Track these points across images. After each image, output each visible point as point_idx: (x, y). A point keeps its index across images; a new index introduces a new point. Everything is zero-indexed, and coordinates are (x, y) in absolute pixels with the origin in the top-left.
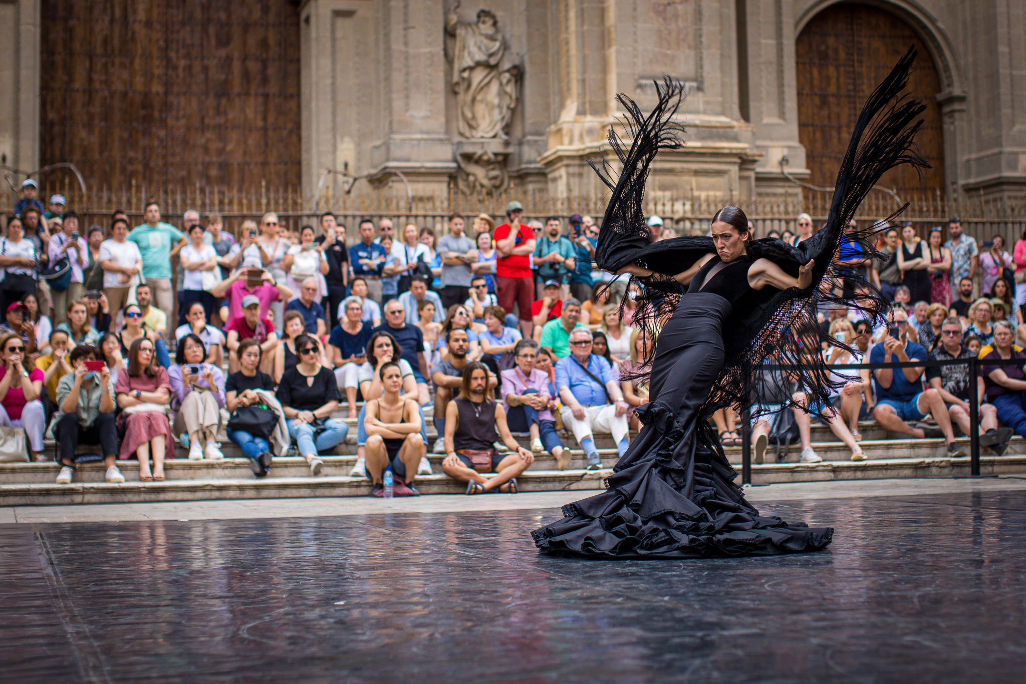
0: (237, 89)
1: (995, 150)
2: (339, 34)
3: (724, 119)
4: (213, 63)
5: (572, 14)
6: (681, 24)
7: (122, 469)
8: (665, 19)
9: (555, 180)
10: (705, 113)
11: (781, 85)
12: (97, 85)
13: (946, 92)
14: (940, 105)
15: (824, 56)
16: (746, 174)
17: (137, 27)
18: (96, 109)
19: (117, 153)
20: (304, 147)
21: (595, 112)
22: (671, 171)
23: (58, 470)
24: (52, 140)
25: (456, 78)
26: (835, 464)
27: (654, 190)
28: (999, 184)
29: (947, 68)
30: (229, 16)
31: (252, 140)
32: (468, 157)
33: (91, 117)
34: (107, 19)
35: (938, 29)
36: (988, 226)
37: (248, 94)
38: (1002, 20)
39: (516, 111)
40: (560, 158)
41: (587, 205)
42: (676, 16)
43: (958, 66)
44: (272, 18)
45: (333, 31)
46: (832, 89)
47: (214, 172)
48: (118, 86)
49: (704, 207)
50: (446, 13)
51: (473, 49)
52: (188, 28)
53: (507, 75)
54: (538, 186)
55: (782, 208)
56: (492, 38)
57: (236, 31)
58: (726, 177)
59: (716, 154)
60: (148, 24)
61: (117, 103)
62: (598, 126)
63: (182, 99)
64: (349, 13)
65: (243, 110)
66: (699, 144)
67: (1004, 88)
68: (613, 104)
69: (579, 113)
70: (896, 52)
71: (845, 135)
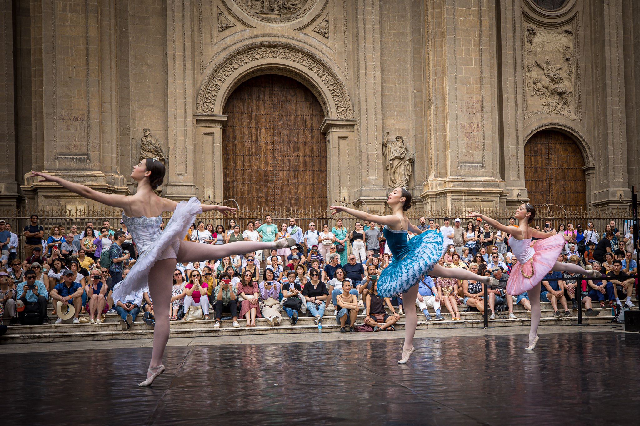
0: (302, 169)
1: (607, 189)
2: (341, 146)
3: (493, 179)
4: (292, 158)
5: (433, 137)
6: (476, 140)
7: (239, 322)
8: (470, 139)
9: (426, 204)
10: (486, 176)
11: (518, 164)
12: (246, 168)
13: (587, 165)
14: (584, 171)
15: (536, 152)
16: (503, 200)
17: (262, 144)
18: (246, 177)
19: (255, 194)
20: (328, 191)
21: (441, 177)
22: (472, 200)
23: (214, 323)
24: (229, 189)
25: (387, 163)
26: (523, 319)
27: (465, 207)
28: (608, 203)
29: (587, 156)
30: (298, 139)
31: (308, 189)
33: (244, 180)
34: (250, 141)
35: (583, 140)
36: (602, 220)
37: (306, 170)
38: (610, 136)
39: (411, 176)
40: (428, 195)
41: (438, 214)
42: (474, 138)
43: (592, 155)
44: (315, 140)
45: (339, 146)
46: (540, 165)
47: (293, 202)
48: (255, 168)
50: (383, 138)
51: (394, 152)
52: (282, 145)
53: (408, 162)
54: (420, 206)
56: (401, 147)
57: (301, 145)
58: (494, 202)
59: (490, 193)
60: (266, 143)
61: (254, 174)
62: (443, 182)
63: (280, 173)
64: (345, 138)
65: (304, 177)
66: (483, 189)
67: (611, 164)
68: (449, 173)
69: (435, 177)
70: (566, 150)
71: (545, 184)
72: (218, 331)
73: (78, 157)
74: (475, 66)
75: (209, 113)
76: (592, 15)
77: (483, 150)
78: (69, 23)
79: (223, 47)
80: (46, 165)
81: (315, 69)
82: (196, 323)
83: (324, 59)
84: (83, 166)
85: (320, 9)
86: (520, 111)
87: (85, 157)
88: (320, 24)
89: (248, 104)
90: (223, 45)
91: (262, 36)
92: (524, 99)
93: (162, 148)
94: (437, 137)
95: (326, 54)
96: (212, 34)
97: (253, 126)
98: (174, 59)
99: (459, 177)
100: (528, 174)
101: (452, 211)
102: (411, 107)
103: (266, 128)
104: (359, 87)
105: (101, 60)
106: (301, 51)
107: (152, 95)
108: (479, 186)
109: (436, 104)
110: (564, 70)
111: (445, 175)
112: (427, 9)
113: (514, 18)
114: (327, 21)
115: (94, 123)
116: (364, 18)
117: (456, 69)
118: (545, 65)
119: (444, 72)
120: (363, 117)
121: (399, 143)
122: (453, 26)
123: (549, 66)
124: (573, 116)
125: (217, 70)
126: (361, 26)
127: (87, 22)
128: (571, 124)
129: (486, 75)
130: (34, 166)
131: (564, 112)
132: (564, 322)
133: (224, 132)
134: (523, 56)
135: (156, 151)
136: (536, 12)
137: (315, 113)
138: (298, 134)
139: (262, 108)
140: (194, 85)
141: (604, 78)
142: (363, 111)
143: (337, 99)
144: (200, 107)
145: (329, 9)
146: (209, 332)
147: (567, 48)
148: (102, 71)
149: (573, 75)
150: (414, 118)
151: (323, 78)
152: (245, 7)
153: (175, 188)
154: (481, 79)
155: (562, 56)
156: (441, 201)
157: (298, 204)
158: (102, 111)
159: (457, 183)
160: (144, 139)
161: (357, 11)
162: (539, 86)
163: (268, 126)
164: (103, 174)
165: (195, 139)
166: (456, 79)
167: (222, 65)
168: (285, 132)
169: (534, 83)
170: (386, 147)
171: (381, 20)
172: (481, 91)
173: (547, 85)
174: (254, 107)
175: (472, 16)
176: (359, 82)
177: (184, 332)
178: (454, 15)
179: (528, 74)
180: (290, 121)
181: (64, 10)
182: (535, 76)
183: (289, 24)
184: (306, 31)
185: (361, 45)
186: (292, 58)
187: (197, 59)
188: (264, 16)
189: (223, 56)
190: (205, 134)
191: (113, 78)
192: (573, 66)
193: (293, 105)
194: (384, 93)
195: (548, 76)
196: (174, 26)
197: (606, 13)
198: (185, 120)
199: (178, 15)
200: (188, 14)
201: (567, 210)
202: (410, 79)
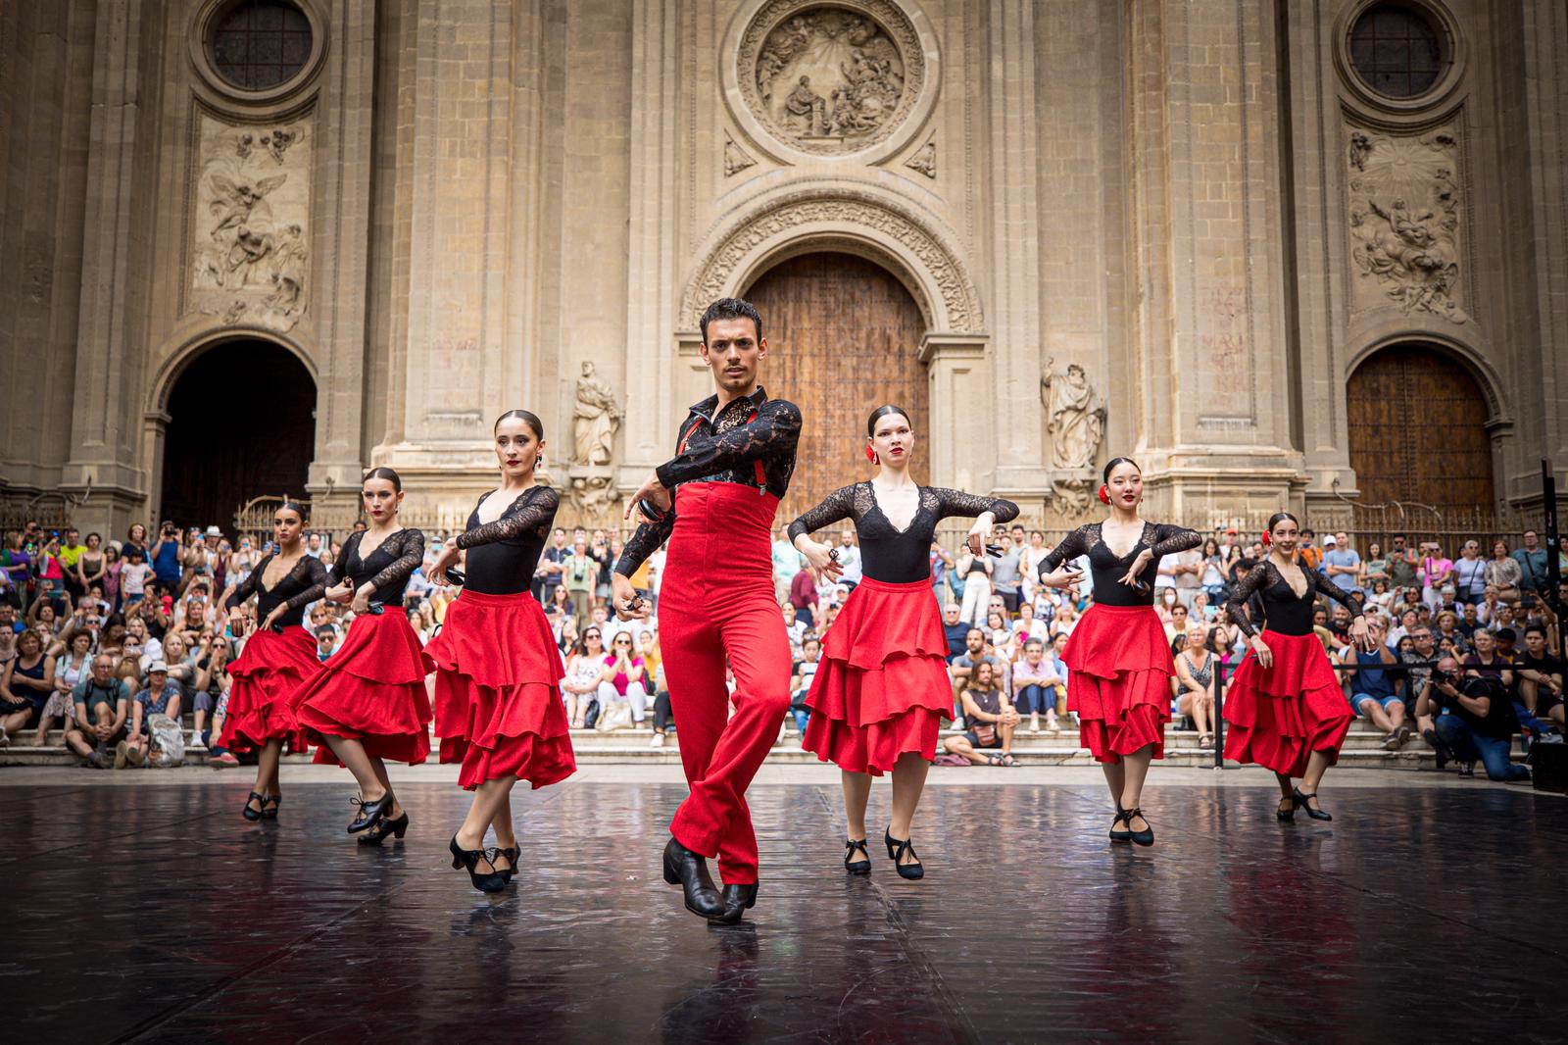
2: (957, 388)
3: (1274, 449)
4: (861, 412)
5: (1143, 366)
6: (1236, 370)
8: (1222, 367)
10: (1258, 444)
11: (1333, 419)
13: (1494, 419)
14: (1488, 432)
15: (1376, 392)
16: (1296, 494)
21: (1163, 446)
22: (1227, 493)
23: (652, 736)
25: (1051, 420)
27: (1213, 509)
29: (1494, 399)
30: (874, 376)
32: (1061, 484)
35: (1485, 364)
38: (1547, 355)
39: (1100, 444)
42: (1232, 365)
43: (1505, 397)
44: (907, 376)
45: (953, 386)
46: (1384, 420)
49: (1257, 522)
50: (1042, 368)
52: (842, 386)
53: (1093, 417)
55: (1328, 523)
56: (1080, 387)
57: (879, 386)
58: (1278, 497)
59: (1268, 479)
60: (812, 383)
62: (1165, 457)
63: (838, 441)
64: (965, 371)
66: (1252, 470)
67: (1550, 415)
68: (1178, 438)
69: (1149, 447)
70: (1445, 387)
71: (1396, 459)
72: (657, 754)
73: (463, 416)
74: (1233, 219)
76: (1500, 102)
77: (1252, 388)
78: (458, 176)
79: (734, 205)
80: (408, 432)
81: (906, 239)
82: (618, 736)
83: (925, 218)
84: (470, 432)
85: (918, 122)
86: (1337, 307)
87: (475, 416)
88: (918, 152)
89: (779, 310)
90: (732, 200)
91: (805, 180)
92: (1347, 282)
93: (616, 399)
94: (1152, 365)
95: (930, 208)
96: (713, 182)
97: (788, 350)
98: (642, 231)
99: (1200, 446)
100: (1356, 438)
101: (1184, 518)
102: (1100, 306)
103: (813, 355)
104: (993, 271)
105: (509, 239)
106: (879, 205)
107: (599, 298)
108: (1243, 465)
109: (1151, 298)
110: (1435, 220)
111: (1171, 442)
112: (1133, 111)
113: (1321, 119)
114: (932, 145)
115: (493, 354)
116: (1005, 137)
117: (1191, 226)
118: (1393, 211)
119: (1166, 233)
120: (1001, 327)
121: (1076, 379)
122: (1185, 141)
123: (1402, 213)
124: (1459, 314)
125: (719, 248)
126: (998, 150)
127: (488, 172)
128: (1454, 332)
129: (1257, 235)
130: (389, 434)
132: (1403, 762)
134: (1342, 194)
135: (604, 403)
136: (1369, 102)
137: (907, 323)
138: (874, 365)
139: (805, 316)
140: (676, 276)
141: (1531, 233)
142: (1001, 316)
143: (949, 294)
144: (686, 318)
145: (936, 122)
146: (639, 754)
147: (1442, 174)
148: (510, 258)
149: (1457, 229)
150: (1105, 328)
151: (923, 254)
152: (775, 129)
153: (635, 472)
154: (1248, 244)
155: (1431, 190)
156: (1160, 495)
158: (507, 331)
159: (1194, 459)
160: (583, 381)
161: (990, 124)
162: (1380, 254)
163: (816, 351)
165: (675, 379)
166: (1192, 246)
167: (729, 239)
168: (848, 362)
169: (1369, 248)
170: (1048, 386)
171: (1039, 138)
172: (1247, 268)
173: (1398, 250)
174: (790, 316)
175: (1225, 119)
176: (993, 260)
177: (593, 754)
178: (1188, 118)
179: (1356, 231)
180: (858, 339)
181: (452, 152)
182: (1371, 235)
183: (858, 155)
184: (890, 166)
185: (999, 187)
186: (864, 219)
187: (683, 230)
188: (813, 142)
189: (732, 221)
190: (696, 369)
191: (531, 271)
192: (1458, 210)
193: (866, 309)
194: (1045, 280)
195: (1400, 232)
196: (643, 170)
197: (1532, 96)
198: (658, 345)
199: (651, 150)
200: (668, 147)
201: (1446, 515)
202: (1098, 250)
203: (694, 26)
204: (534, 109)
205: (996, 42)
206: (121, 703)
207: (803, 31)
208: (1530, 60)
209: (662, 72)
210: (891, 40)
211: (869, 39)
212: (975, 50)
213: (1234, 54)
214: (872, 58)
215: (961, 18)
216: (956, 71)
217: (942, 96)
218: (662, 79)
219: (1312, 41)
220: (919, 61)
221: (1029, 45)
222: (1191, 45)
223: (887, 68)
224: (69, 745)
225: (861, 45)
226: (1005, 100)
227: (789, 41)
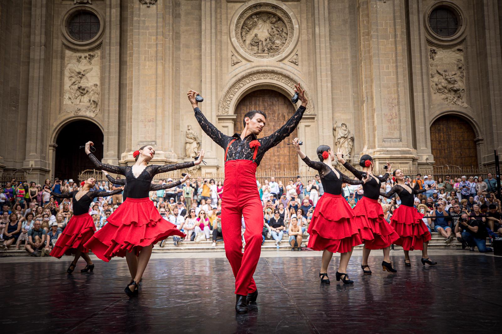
1: (493, 154)
2: (306, 131)
3: (408, 149)
5: (365, 123)
6: (395, 124)
8: (390, 123)
10: (402, 147)
11: (426, 139)
13: (477, 138)
14: (475, 142)
15: (439, 130)
16: (415, 163)
21: (372, 148)
23: (212, 243)
25: (336, 141)
29: (477, 132)
31: (286, 158)
35: (474, 121)
37: (285, 147)
39: (352, 149)
42: (394, 122)
43: (480, 131)
45: (305, 131)
46: (442, 139)
47: (277, 166)
50: (333, 125)
51: (341, 133)
53: (350, 140)
55: (425, 172)
56: (345, 130)
58: (409, 164)
59: (406, 158)
64: (309, 126)
65: (284, 151)
66: (400, 156)
67: (495, 137)
68: (377, 146)
69: (368, 149)
70: (461, 128)
71: (446, 151)
72: (214, 249)
73: (150, 143)
74: (393, 76)
75: (226, 114)
76: (477, 38)
77: (400, 130)
78: (147, 67)
79: (235, 75)
81: (289, 85)
82: (201, 243)
83: (295, 78)
85: (292, 48)
86: (426, 103)
87: (154, 143)
88: (293, 57)
89: (250, 108)
90: (234, 73)
91: (257, 66)
92: (429, 95)
93: (199, 136)
94: (368, 123)
95: (297, 75)
96: (228, 67)
98: (206, 84)
99: (384, 148)
100: (434, 145)
102: (351, 105)
104: (317, 94)
105: (164, 87)
106: (281, 74)
108: (398, 154)
109: (367, 102)
110: (457, 75)
111: (374, 147)
112: (360, 43)
113: (420, 44)
114: (297, 55)
115: (159, 123)
116: (320, 52)
117: (380, 79)
118: (444, 73)
119: (372, 81)
120: (320, 112)
121: (344, 128)
122: (377, 52)
123: (446, 73)
124: (465, 105)
125: (230, 88)
126: (318, 56)
127: (157, 66)
128: (464, 111)
129: (401, 81)
130: (127, 149)
131: (459, 103)
133: (235, 125)
134: (428, 68)
135: (195, 138)
136: (436, 38)
137: (290, 111)
140: (217, 97)
141: (488, 79)
142: (320, 108)
144: (220, 111)
145: (297, 47)
146: (208, 249)
147: (459, 61)
148: (164, 93)
149: (464, 78)
150: (353, 111)
152: (247, 50)
154: (398, 84)
155: (456, 66)
157: (279, 168)
158: (163, 116)
159: (382, 152)
160: (188, 131)
161: (315, 47)
162: (440, 86)
164: (163, 153)
166: (380, 85)
167: (233, 85)
169: (436, 85)
170: (335, 130)
171: (331, 52)
172: (398, 92)
173: (445, 85)
175: (390, 45)
176: (317, 90)
177: (193, 249)
178: (378, 44)
179: (432, 79)
180: (275, 117)
181: (145, 60)
182: (437, 80)
183: (273, 58)
184: (284, 62)
185: (318, 67)
186: (276, 78)
187: (219, 83)
188: (259, 54)
189: (234, 80)
190: (223, 127)
191: (171, 97)
192: (464, 72)
193: (277, 107)
194: (334, 97)
195: (446, 79)
196: (206, 64)
197: (487, 35)
199: (208, 58)
200: (213, 57)
201: (462, 169)
202: (350, 87)
203: (221, 19)
204: (171, 46)
205: (317, 22)
206: (43, 236)
207: (256, 20)
208: (486, 24)
209: (211, 33)
210: (283, 22)
211: (276, 21)
212: (310, 24)
213: (392, 24)
214: (277, 28)
215: (305, 14)
216: (304, 31)
217: (300, 39)
218: (211, 35)
219: (417, 19)
220: (292, 28)
221: (327, 22)
222: (379, 21)
223: (282, 31)
224: (27, 249)
225: (274, 24)
226: (320, 40)
227: (251, 23)
